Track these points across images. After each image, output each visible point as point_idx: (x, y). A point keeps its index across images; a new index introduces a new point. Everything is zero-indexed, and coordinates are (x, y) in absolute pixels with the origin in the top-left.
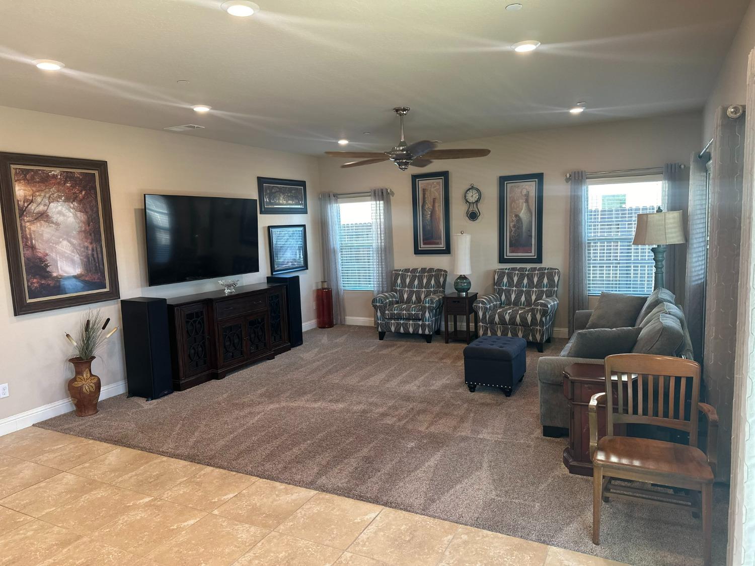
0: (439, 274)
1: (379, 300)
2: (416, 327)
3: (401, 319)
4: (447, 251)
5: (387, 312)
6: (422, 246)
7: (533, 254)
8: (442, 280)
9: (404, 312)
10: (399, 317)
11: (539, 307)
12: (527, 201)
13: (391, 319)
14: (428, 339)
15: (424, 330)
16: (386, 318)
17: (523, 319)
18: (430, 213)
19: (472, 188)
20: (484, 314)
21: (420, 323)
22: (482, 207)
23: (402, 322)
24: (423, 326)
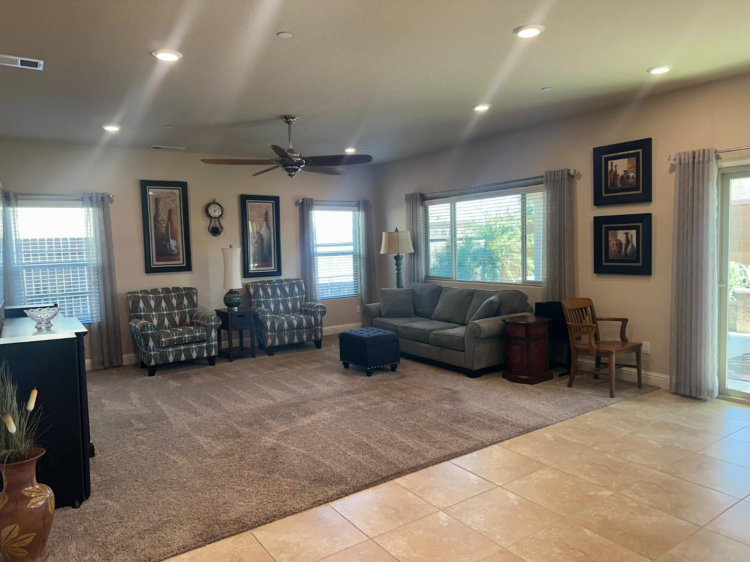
0: (190, 292)
1: (151, 327)
2: (200, 350)
3: (180, 345)
4: (188, 268)
5: (163, 339)
6: (155, 264)
7: (273, 268)
8: (195, 298)
9: (187, 336)
10: (180, 342)
11: (320, 310)
12: (266, 220)
13: (167, 347)
14: (211, 361)
15: (209, 352)
16: (162, 347)
17: (309, 322)
18: (165, 225)
19: (214, 202)
20: (273, 324)
21: (205, 345)
22: (223, 222)
23: (182, 348)
24: (209, 348)
